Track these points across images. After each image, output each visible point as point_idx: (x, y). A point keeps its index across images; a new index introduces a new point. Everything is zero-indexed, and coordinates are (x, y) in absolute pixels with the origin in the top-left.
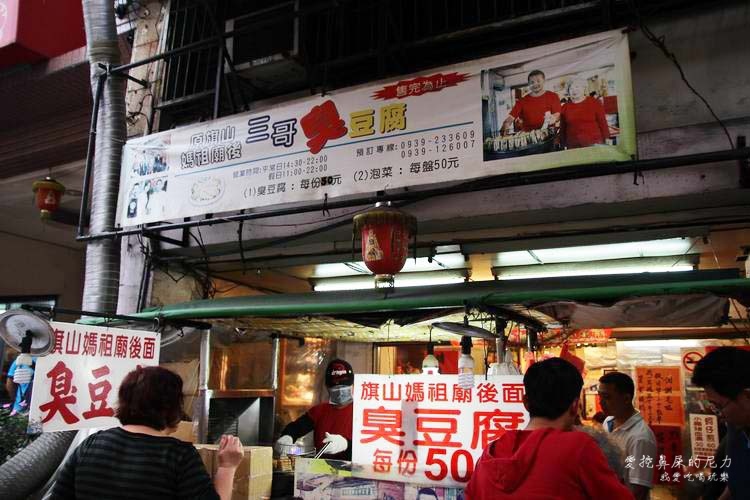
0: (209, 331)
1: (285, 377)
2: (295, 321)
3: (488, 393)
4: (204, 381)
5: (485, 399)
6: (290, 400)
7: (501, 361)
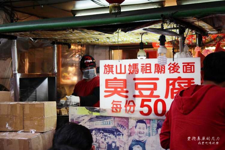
0: (16, 40)
1: (61, 69)
2: (65, 32)
3: (174, 68)
4: (15, 68)
5: (173, 71)
6: (64, 81)
7: (182, 51)
